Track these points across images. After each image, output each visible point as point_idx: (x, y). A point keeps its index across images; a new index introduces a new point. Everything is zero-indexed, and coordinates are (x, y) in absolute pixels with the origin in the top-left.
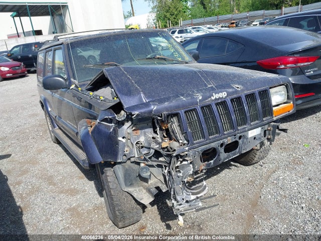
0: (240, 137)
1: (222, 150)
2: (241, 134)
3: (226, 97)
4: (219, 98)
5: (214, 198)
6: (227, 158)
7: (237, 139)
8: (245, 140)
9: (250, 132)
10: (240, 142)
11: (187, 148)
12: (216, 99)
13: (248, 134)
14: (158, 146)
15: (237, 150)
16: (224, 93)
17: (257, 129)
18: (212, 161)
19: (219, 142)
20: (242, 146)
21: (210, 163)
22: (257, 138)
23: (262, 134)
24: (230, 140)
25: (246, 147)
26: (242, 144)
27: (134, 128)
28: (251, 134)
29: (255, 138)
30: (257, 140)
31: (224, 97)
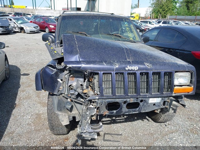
0: (142, 101)
1: (124, 106)
2: (142, 99)
3: (137, 70)
4: (132, 70)
5: (120, 136)
6: (128, 112)
7: (139, 101)
8: (145, 104)
9: (151, 99)
10: (141, 104)
11: (97, 98)
12: (129, 70)
13: (149, 100)
14: (81, 91)
15: (138, 109)
16: (136, 67)
17: (158, 98)
18: (115, 111)
19: (123, 99)
20: (142, 107)
21: (113, 112)
22: (156, 105)
23: (162, 103)
24: (132, 100)
25: (145, 108)
26: (142, 106)
27: (71, 76)
28: (152, 101)
29: (154, 105)
30: (156, 106)
31: (135, 70)
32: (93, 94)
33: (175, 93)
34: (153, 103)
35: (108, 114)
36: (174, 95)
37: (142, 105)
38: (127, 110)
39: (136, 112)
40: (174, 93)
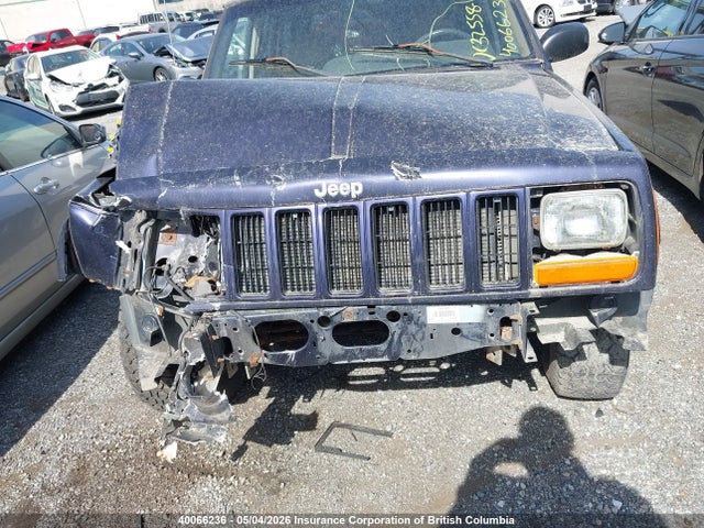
0: (394, 316)
1: (324, 334)
2: (394, 308)
4: (339, 198)
6: (344, 357)
7: (382, 318)
8: (412, 328)
9: (431, 310)
10: (393, 326)
11: (217, 306)
12: (328, 198)
13: (425, 313)
15: (383, 347)
16: (353, 185)
18: (291, 353)
19: (315, 311)
20: (400, 338)
21: (286, 356)
22: (465, 332)
23: (493, 326)
24: (350, 315)
25: (417, 345)
26: (401, 335)
27: (167, 227)
28: (436, 315)
29: (456, 331)
30: (467, 337)
31: (354, 196)
32: (210, 291)
33: (544, 282)
34: (447, 325)
35: (267, 361)
36: (535, 292)
37: (398, 331)
38: (339, 349)
39: (376, 356)
40: (534, 282)
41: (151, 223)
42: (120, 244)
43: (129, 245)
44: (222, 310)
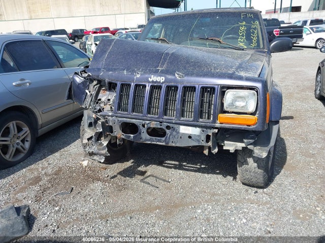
0: (168, 127)
1: (144, 130)
2: (169, 124)
4: (156, 82)
6: (149, 140)
7: (164, 128)
8: (174, 133)
9: (182, 127)
10: (168, 131)
11: (111, 114)
13: (179, 129)
15: (163, 139)
16: (162, 78)
18: (132, 135)
19: (142, 121)
20: (169, 137)
21: (130, 136)
22: (193, 138)
23: (203, 137)
24: (154, 125)
25: (175, 140)
26: (170, 135)
27: (104, 88)
28: (184, 130)
29: (190, 137)
30: (193, 140)
31: (161, 82)
32: (110, 109)
33: (222, 121)
34: (187, 134)
35: (123, 137)
36: (218, 125)
37: (169, 134)
38: (148, 137)
39: (161, 142)
40: (218, 122)
41: (98, 86)
42: (87, 91)
43: (90, 92)
44: (112, 116)
